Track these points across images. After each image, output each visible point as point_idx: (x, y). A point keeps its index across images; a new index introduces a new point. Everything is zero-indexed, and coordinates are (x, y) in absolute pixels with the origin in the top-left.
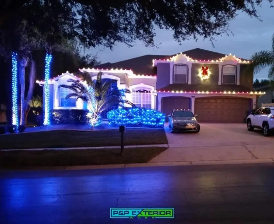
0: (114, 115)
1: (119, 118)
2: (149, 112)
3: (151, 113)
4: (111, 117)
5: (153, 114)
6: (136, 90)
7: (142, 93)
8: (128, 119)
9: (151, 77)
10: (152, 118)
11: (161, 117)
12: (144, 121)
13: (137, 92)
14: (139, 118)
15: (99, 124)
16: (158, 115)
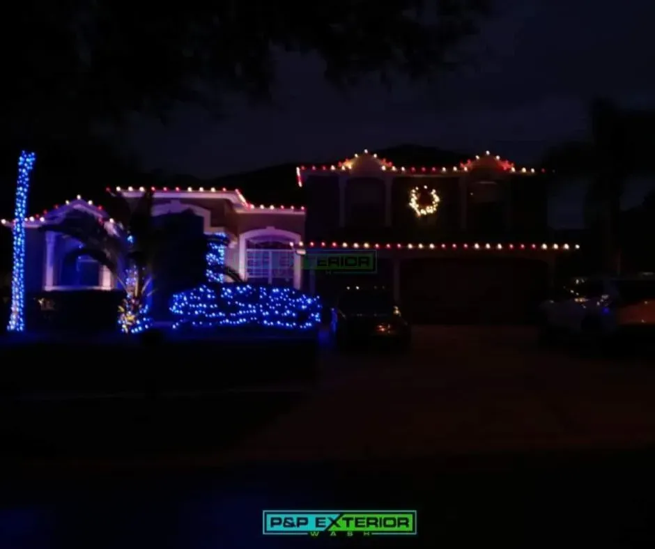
0: (187, 303)
1: (200, 311)
2: (277, 295)
3: (284, 296)
4: (178, 308)
5: (290, 299)
6: (255, 242)
7: (270, 251)
8: (224, 315)
9: (291, 211)
10: (287, 309)
11: (309, 306)
12: (266, 318)
13: (257, 246)
14: (251, 311)
15: (143, 326)
16: (303, 302)
